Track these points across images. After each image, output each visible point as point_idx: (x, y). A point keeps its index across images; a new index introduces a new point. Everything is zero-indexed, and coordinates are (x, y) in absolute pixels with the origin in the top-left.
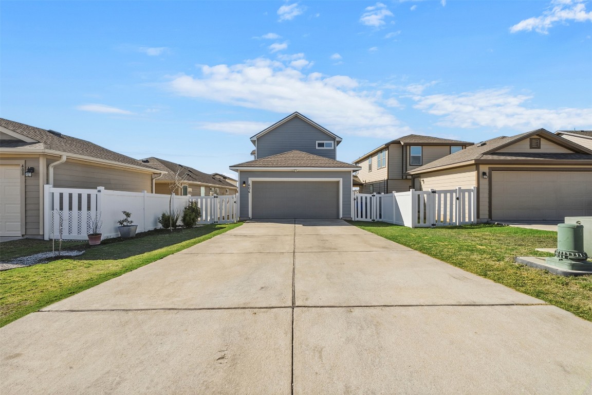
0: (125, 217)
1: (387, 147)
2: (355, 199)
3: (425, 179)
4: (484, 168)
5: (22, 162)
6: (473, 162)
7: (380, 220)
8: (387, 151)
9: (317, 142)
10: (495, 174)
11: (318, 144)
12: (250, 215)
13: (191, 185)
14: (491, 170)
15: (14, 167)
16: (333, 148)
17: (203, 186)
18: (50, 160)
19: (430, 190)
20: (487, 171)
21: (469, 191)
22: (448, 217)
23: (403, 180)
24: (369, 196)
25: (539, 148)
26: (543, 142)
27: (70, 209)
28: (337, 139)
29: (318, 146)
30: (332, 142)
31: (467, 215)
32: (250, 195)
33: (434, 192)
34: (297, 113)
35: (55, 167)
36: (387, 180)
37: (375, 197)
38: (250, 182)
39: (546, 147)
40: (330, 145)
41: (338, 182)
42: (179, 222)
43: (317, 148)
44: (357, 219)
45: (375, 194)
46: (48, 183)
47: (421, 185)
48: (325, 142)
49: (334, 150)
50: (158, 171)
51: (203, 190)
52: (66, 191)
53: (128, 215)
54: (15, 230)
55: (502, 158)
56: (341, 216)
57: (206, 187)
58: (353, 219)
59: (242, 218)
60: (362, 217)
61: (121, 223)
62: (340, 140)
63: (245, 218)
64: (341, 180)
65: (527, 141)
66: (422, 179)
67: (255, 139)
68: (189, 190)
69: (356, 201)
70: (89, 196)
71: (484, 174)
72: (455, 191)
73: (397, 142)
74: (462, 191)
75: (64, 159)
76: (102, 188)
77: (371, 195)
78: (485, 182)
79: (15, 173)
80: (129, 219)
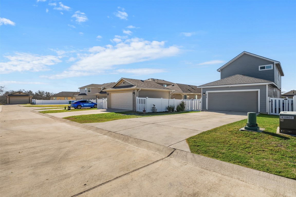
0: (153, 106)
2: (270, 102)
5: (133, 91)
9: (259, 67)
12: (207, 108)
13: (188, 95)
15: (131, 92)
16: (272, 68)
17: (196, 95)
18: (138, 90)
27: (141, 103)
29: (261, 69)
30: (272, 65)
32: (207, 99)
34: (244, 52)
35: (139, 92)
37: (287, 101)
38: (207, 93)
40: (270, 67)
42: (175, 110)
43: (259, 70)
44: (271, 114)
45: (287, 98)
46: (137, 96)
48: (266, 66)
50: (171, 90)
51: (196, 96)
52: (140, 98)
53: (154, 105)
54: (131, 109)
56: (259, 111)
57: (198, 95)
58: (269, 114)
59: (203, 110)
60: (275, 112)
61: (153, 108)
63: (205, 110)
64: (259, 90)
67: (219, 70)
68: (188, 97)
69: (271, 103)
70: (145, 100)
75: (140, 89)
76: (147, 97)
77: (283, 99)
79: (131, 94)
80: (155, 107)
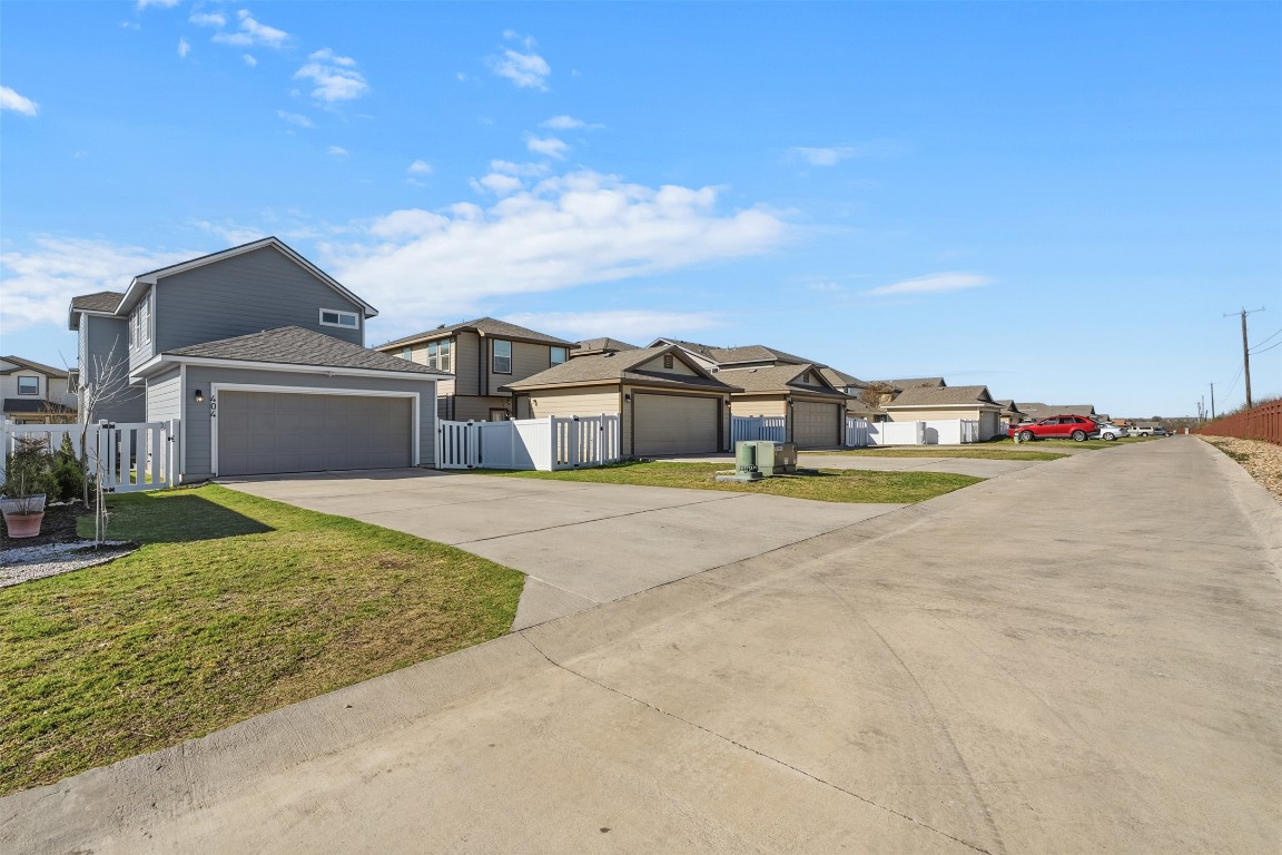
1: (455, 335)
2: (440, 432)
3: (538, 399)
4: (627, 390)
6: (619, 381)
7: (480, 466)
8: (453, 344)
9: (322, 311)
10: (637, 397)
11: (325, 314)
12: (215, 468)
14: (634, 391)
16: (357, 327)
19: (572, 417)
20: (629, 393)
21: (612, 418)
22: (591, 456)
23: (480, 398)
24: (463, 424)
25: (671, 367)
26: (675, 361)
28: (368, 311)
29: (325, 320)
30: (356, 315)
31: (610, 451)
32: (214, 421)
33: (577, 420)
34: (273, 240)
36: (454, 396)
37: (472, 428)
38: (214, 393)
39: (678, 368)
40: (351, 321)
41: (410, 400)
43: (321, 322)
44: (443, 464)
45: (472, 421)
47: (530, 408)
48: (339, 313)
49: (360, 332)
55: (645, 378)
56: (417, 461)
58: (438, 467)
59: (191, 476)
60: (451, 462)
62: (374, 313)
63: (207, 476)
64: (417, 395)
65: (662, 359)
66: (532, 400)
67: (152, 279)
69: (442, 434)
71: (627, 397)
72: (598, 418)
73: (469, 330)
74: (606, 419)
77: (465, 424)
78: (627, 406)
